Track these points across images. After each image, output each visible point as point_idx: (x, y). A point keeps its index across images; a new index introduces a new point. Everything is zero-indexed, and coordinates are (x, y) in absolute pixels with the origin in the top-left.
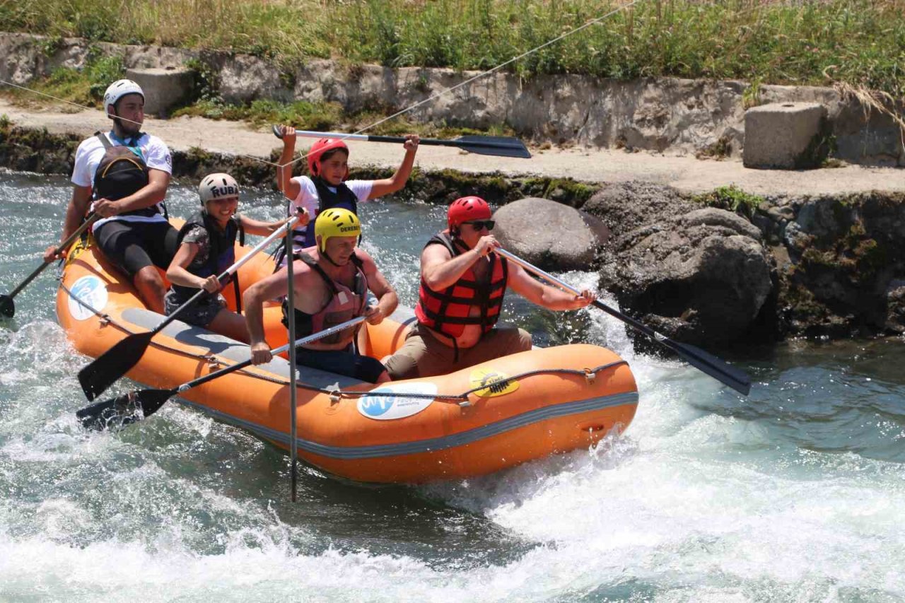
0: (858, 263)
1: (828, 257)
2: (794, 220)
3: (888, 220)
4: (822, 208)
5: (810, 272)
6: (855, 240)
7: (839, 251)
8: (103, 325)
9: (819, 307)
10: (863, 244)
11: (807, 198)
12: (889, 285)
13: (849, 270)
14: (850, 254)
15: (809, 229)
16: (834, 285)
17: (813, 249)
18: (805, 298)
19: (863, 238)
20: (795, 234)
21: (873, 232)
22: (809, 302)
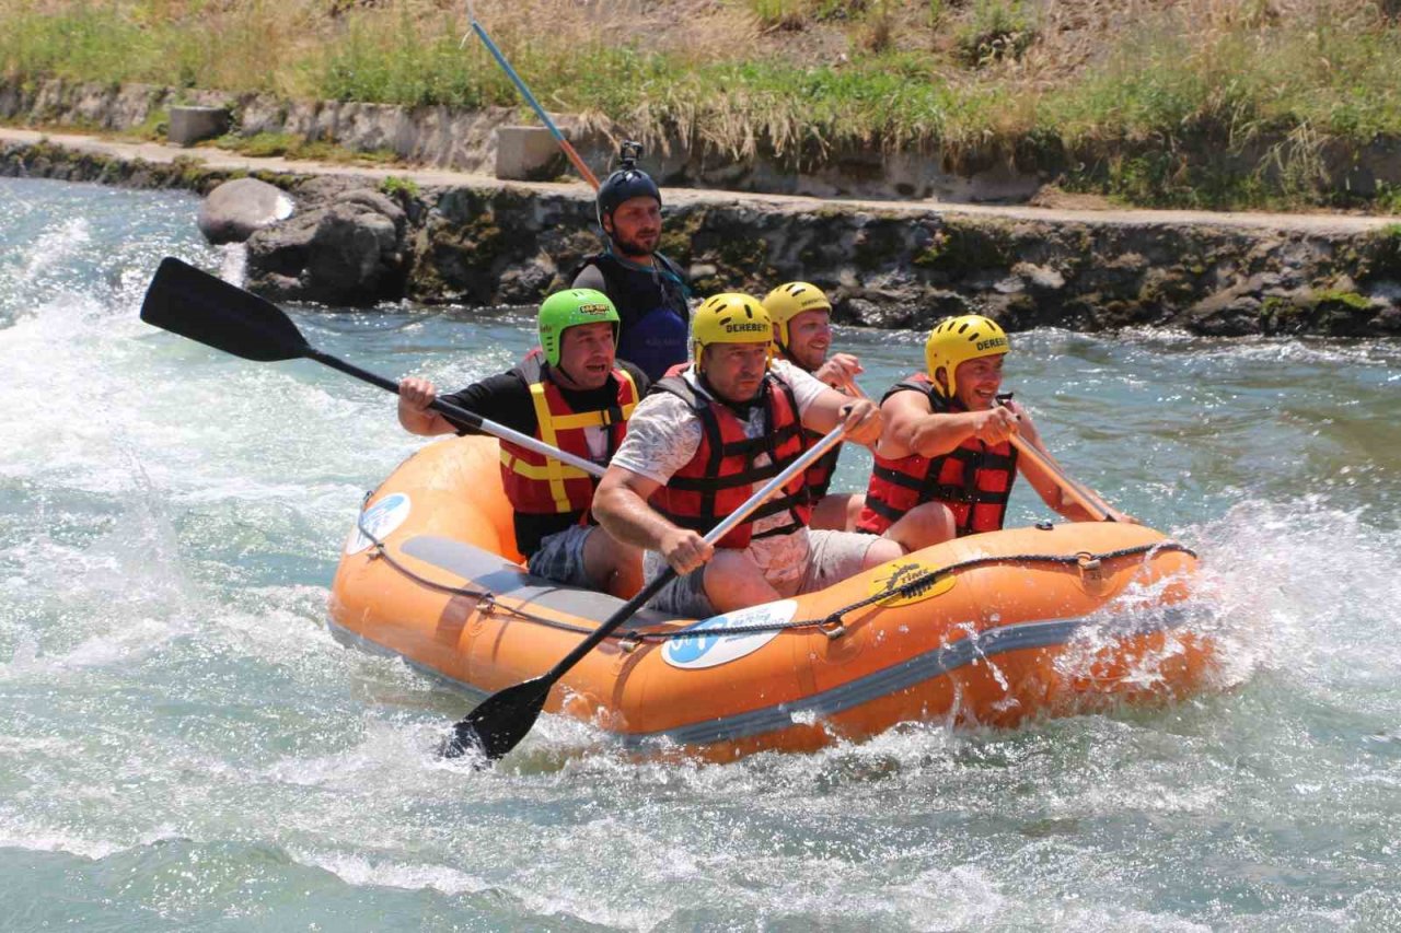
0: (478, 248)
1: (454, 240)
2: (437, 206)
3: (514, 212)
4: (460, 197)
5: (439, 252)
6: (481, 227)
7: (465, 235)
8: (373, 558)
9: (438, 282)
10: (487, 231)
11: (449, 187)
12: (503, 270)
13: (469, 252)
14: (474, 239)
15: (447, 215)
16: (456, 265)
17: (444, 233)
18: (429, 274)
19: (487, 225)
20: (434, 219)
21: (499, 220)
22: (431, 278)
